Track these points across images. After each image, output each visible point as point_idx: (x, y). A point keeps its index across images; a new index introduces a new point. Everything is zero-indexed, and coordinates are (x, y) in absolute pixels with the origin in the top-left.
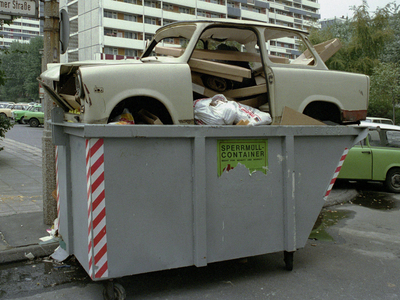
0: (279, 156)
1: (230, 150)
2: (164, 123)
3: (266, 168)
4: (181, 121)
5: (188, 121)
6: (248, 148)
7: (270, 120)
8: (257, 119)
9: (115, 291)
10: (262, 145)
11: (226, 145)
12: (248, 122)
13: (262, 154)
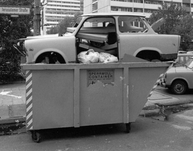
0: (121, 77)
1: (93, 75)
2: (61, 63)
3: (113, 83)
4: (69, 62)
5: (73, 62)
6: (103, 74)
7: (117, 60)
8: (108, 60)
9: (36, 135)
10: (111, 72)
11: (91, 72)
12: (103, 61)
13: (111, 76)
